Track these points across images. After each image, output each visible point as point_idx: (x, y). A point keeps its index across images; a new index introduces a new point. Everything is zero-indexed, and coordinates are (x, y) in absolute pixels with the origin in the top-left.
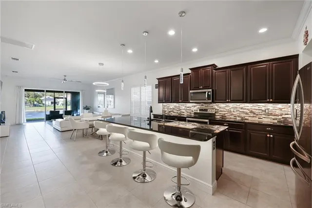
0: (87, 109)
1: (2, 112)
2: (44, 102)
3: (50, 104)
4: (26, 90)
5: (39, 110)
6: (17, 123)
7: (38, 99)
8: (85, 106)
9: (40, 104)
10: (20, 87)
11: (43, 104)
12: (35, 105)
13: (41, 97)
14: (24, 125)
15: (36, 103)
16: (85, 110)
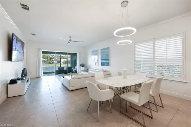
0: (83, 66)
1: (24, 68)
2: (54, 62)
3: (57, 63)
4: (43, 52)
5: (52, 66)
6: (37, 76)
7: (51, 60)
8: (81, 64)
9: (52, 63)
10: (39, 49)
11: (54, 63)
12: (50, 63)
13: (53, 59)
14: (41, 78)
15: (50, 62)
16: (81, 67)
